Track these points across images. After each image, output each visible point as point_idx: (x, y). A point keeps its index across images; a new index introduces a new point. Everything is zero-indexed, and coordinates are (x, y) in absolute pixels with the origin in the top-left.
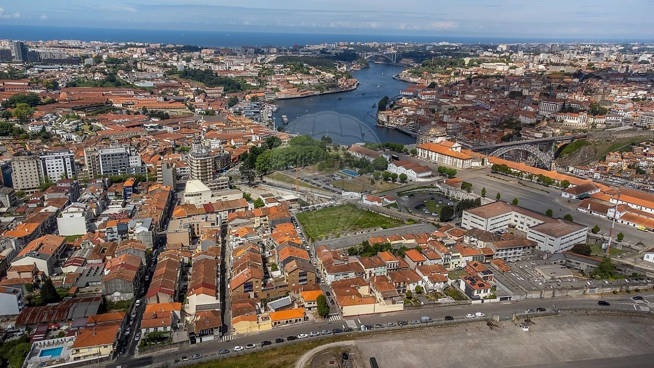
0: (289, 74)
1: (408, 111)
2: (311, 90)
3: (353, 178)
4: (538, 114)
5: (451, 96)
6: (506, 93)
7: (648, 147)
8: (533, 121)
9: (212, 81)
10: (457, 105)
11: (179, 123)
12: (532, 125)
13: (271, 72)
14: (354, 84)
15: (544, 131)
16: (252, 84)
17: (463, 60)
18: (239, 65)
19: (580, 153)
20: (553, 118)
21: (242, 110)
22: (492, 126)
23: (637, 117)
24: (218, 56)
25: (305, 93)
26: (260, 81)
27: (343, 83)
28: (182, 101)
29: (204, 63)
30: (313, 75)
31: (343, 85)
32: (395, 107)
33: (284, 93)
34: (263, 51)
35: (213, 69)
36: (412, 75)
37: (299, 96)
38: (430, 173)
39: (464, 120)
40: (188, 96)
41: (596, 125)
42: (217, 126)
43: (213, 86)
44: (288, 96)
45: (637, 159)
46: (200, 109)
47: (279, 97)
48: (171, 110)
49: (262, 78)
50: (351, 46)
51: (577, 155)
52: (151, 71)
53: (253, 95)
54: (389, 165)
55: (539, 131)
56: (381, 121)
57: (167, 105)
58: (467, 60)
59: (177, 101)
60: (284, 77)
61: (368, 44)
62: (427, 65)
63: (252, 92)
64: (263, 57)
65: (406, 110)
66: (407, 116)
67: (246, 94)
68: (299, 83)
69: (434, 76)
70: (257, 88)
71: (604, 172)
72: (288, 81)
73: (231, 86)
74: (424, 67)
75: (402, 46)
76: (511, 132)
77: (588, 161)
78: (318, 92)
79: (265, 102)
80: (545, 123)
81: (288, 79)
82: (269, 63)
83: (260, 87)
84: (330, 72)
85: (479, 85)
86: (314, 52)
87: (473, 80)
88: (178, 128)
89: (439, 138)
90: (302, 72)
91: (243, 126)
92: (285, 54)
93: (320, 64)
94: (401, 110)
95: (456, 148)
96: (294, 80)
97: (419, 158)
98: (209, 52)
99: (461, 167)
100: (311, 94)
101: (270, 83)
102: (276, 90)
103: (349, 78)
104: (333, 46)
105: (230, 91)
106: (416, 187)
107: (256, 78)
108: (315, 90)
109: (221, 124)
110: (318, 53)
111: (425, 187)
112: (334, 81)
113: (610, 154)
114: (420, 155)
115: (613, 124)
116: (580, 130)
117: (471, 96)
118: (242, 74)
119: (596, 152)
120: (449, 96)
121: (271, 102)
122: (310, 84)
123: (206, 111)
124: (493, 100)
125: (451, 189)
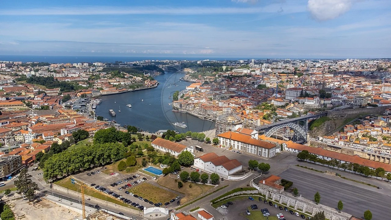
0: (110, 78)
1: (194, 100)
2: (126, 88)
3: (157, 177)
4: (285, 98)
5: (220, 89)
6: (256, 86)
7: (373, 120)
8: (283, 104)
9: (51, 85)
10: (226, 95)
11: (10, 118)
12: (283, 107)
13: (98, 77)
14: (155, 84)
15: (293, 111)
16: (83, 86)
17: (222, 68)
18: (75, 73)
19: (325, 126)
20: (297, 101)
21: (72, 104)
22: (253, 108)
23: (352, 98)
24: (62, 68)
25: (122, 90)
26: (89, 83)
27: (148, 83)
28: (22, 100)
29: (48, 72)
30: (127, 78)
31: (148, 84)
32: (185, 97)
33: (106, 91)
34: (94, 65)
35: (54, 76)
36: (192, 77)
37: (118, 92)
38: (240, 168)
39: (234, 105)
40: (30, 96)
41: (326, 105)
42: (46, 118)
43: (52, 88)
44: (110, 93)
45: (368, 130)
46: (36, 105)
47: (103, 94)
48: (10, 107)
49: (91, 82)
50: (153, 62)
51: (323, 128)
52: (3, 79)
53: (82, 93)
54: (195, 160)
55: (289, 111)
56: (176, 108)
57: (8, 103)
58: (224, 68)
59: (19, 100)
60: (107, 80)
61: (163, 61)
62: (200, 71)
63: (83, 91)
64: (94, 68)
65: (192, 99)
66: (193, 103)
67: (78, 93)
68: (118, 84)
69: (205, 78)
70: (86, 88)
71: (346, 140)
72: (109, 83)
73: (66, 87)
74: (199, 72)
75: (183, 62)
76: (269, 112)
77: (331, 132)
78: (131, 90)
79: (91, 97)
80: (292, 105)
81: (109, 81)
82: (98, 72)
83: (89, 87)
84: (139, 76)
85: (237, 81)
86: (129, 65)
87: (232, 79)
88: (7, 123)
89: (237, 126)
90: (119, 77)
91: (69, 117)
92: (109, 66)
93: (132, 72)
94: (190, 100)
95: (254, 134)
96: (114, 82)
97: (222, 147)
98: (56, 66)
99: (267, 157)
100: (125, 91)
101: (96, 85)
102: (101, 89)
103: (152, 80)
104: (141, 62)
105: (65, 91)
106: (231, 190)
107: (86, 81)
108: (129, 88)
109: (50, 117)
110: (132, 65)
111: (242, 189)
112: (142, 82)
113: (346, 127)
114: (222, 144)
115: (337, 104)
116: (317, 109)
117: (233, 89)
118: (76, 79)
119: (335, 125)
120: (219, 89)
121: (96, 98)
122: (125, 84)
123: (41, 106)
124: (249, 91)
125: (273, 192)
